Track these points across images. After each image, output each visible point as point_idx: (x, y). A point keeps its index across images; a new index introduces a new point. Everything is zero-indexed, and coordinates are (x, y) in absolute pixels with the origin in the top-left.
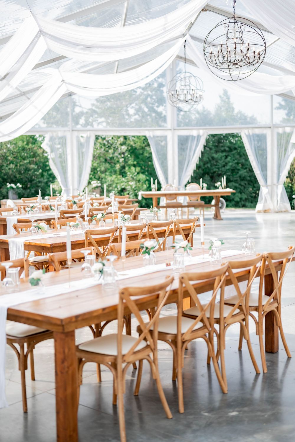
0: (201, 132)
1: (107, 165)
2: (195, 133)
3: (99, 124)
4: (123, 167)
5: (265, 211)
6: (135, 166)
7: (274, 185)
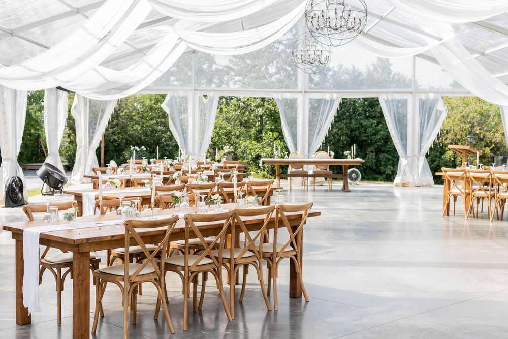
0: (335, 96)
1: (243, 129)
2: (327, 96)
3: (235, 83)
4: (260, 132)
5: (404, 185)
6: (272, 130)
7: (415, 156)
